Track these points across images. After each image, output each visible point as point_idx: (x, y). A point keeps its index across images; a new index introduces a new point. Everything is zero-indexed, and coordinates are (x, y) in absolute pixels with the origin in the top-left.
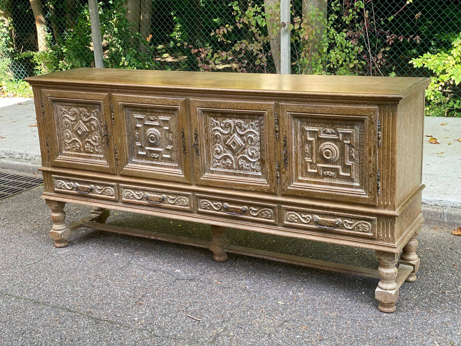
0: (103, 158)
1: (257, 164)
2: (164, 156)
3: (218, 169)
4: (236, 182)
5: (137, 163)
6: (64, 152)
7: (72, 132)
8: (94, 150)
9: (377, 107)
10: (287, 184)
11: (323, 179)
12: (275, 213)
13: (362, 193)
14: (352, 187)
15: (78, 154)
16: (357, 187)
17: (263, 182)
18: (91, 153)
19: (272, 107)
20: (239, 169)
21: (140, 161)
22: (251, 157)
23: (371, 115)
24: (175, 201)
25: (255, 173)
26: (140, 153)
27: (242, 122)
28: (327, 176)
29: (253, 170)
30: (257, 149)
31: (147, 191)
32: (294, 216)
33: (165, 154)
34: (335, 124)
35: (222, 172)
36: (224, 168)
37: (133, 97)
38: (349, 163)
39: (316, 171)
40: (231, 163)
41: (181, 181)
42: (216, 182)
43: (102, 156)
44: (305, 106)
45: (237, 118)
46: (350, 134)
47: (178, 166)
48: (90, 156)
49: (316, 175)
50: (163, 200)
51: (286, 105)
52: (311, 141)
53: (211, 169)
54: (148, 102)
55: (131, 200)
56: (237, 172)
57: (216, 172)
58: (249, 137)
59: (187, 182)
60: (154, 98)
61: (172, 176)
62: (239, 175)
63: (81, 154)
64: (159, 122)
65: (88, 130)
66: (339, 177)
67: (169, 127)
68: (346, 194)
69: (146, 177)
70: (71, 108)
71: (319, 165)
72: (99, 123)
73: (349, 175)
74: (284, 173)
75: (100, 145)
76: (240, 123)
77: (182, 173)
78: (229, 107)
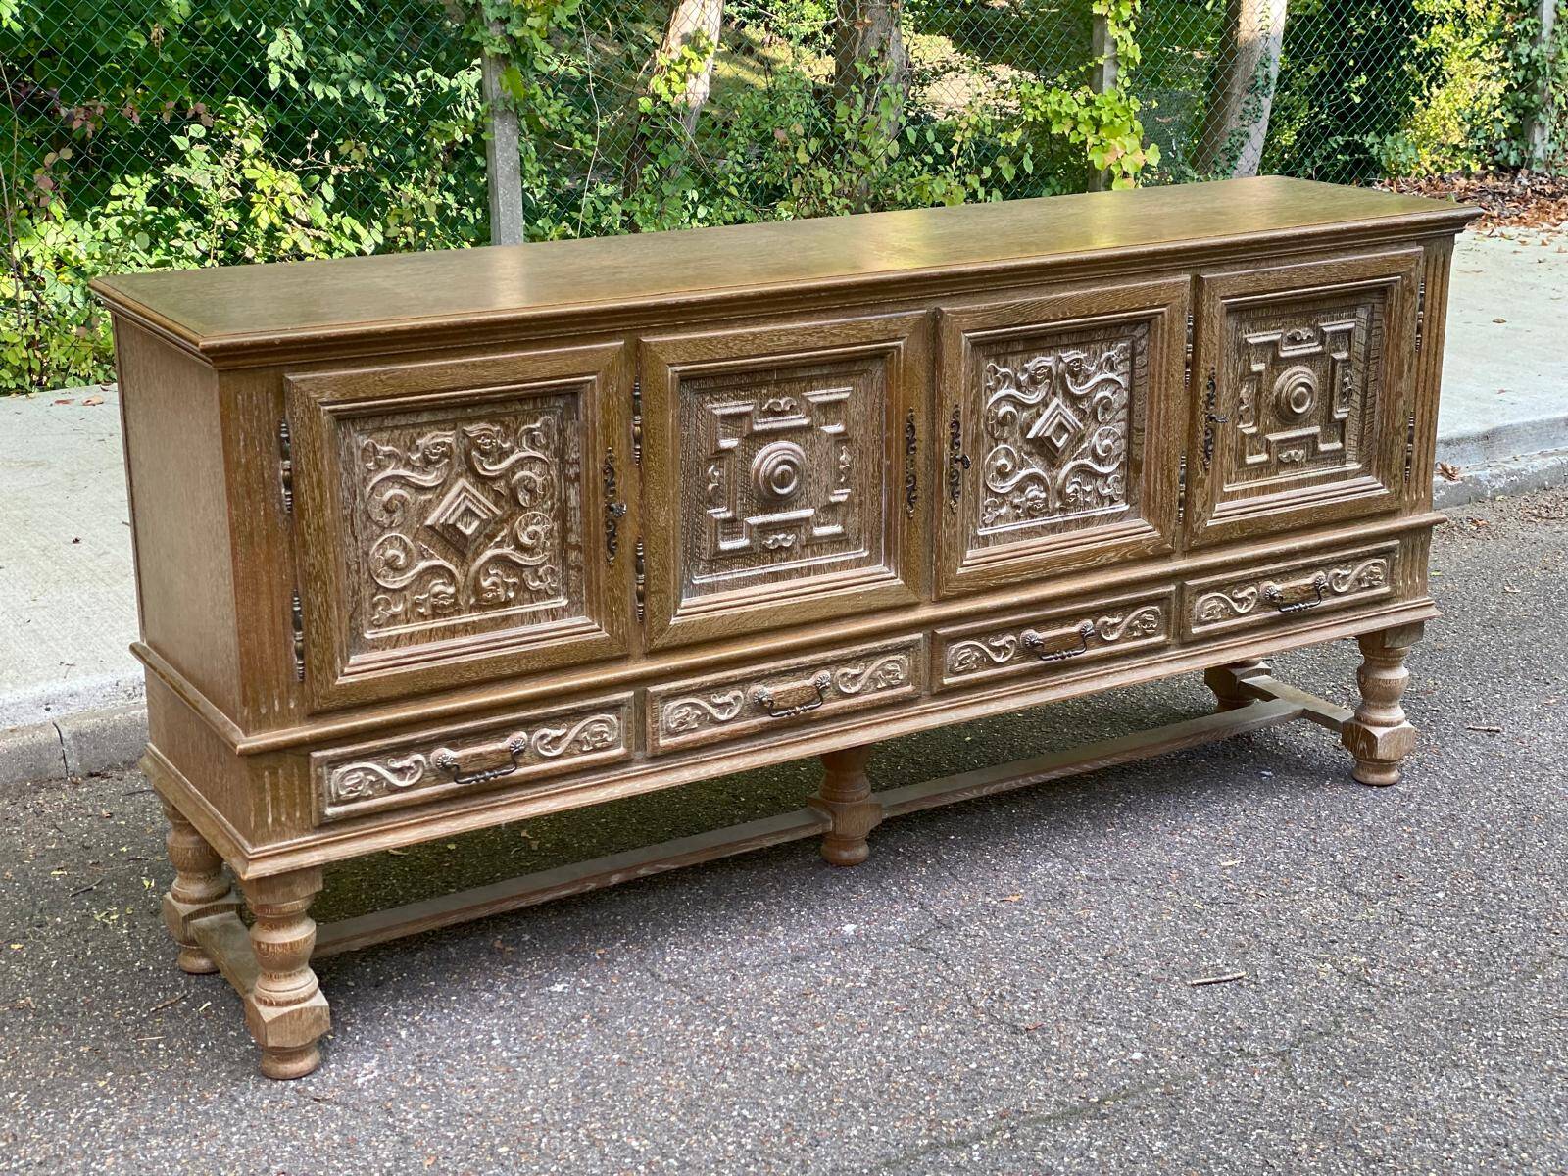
0: (564, 609)
1: (1116, 479)
2: (819, 532)
3: (1000, 528)
4: (1066, 552)
5: (712, 588)
6: (368, 635)
7: (415, 538)
8: (521, 587)
9: (1421, 248)
10: (1204, 515)
11: (1277, 474)
12: (1168, 613)
13: (1371, 486)
14: (1343, 476)
15: (441, 623)
16: (1357, 474)
17: (1139, 528)
18: (507, 603)
19: (1186, 290)
20: (1062, 510)
21: (725, 577)
22: (1100, 461)
23: (1411, 270)
24: (864, 679)
25: (1108, 510)
26: (725, 545)
27: (1082, 356)
28: (1292, 463)
29: (1101, 499)
30: (1119, 429)
31: (759, 678)
32: (1215, 602)
33: (819, 525)
34: (1316, 312)
35: (1013, 533)
36: (1018, 518)
37: (735, 337)
38: (1340, 413)
39: (1264, 457)
40: (1043, 495)
41: (891, 601)
42: (1006, 571)
43: (563, 602)
44: (1268, 272)
45: (1067, 347)
46: (1349, 332)
47: (870, 556)
48: (507, 618)
49: (1261, 469)
50: (819, 692)
51: (1222, 279)
52: (1260, 374)
53: (981, 532)
54: (792, 347)
55: (690, 737)
56: (1059, 518)
57: (997, 539)
58: (1101, 399)
59: (913, 598)
60: (816, 327)
61: (858, 594)
62: (1067, 526)
63: (456, 620)
64: (808, 414)
65: (498, 511)
66: (1315, 457)
67: (846, 423)
68: (1341, 499)
69: (762, 626)
70: (421, 435)
71: (1273, 437)
72: (554, 473)
73: (1338, 445)
74: (1203, 481)
75: (549, 559)
76: (1077, 360)
77: (892, 574)
78: (1065, 313)
